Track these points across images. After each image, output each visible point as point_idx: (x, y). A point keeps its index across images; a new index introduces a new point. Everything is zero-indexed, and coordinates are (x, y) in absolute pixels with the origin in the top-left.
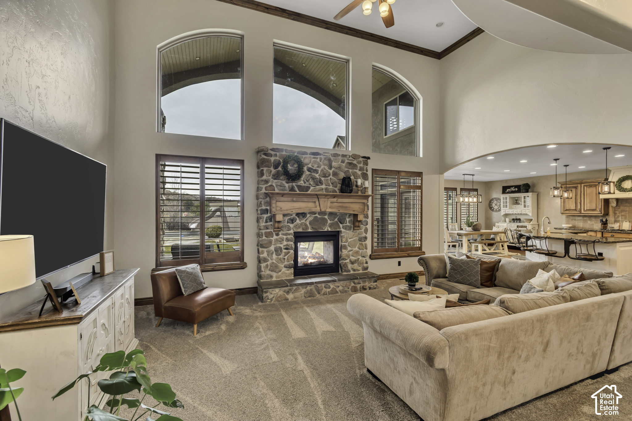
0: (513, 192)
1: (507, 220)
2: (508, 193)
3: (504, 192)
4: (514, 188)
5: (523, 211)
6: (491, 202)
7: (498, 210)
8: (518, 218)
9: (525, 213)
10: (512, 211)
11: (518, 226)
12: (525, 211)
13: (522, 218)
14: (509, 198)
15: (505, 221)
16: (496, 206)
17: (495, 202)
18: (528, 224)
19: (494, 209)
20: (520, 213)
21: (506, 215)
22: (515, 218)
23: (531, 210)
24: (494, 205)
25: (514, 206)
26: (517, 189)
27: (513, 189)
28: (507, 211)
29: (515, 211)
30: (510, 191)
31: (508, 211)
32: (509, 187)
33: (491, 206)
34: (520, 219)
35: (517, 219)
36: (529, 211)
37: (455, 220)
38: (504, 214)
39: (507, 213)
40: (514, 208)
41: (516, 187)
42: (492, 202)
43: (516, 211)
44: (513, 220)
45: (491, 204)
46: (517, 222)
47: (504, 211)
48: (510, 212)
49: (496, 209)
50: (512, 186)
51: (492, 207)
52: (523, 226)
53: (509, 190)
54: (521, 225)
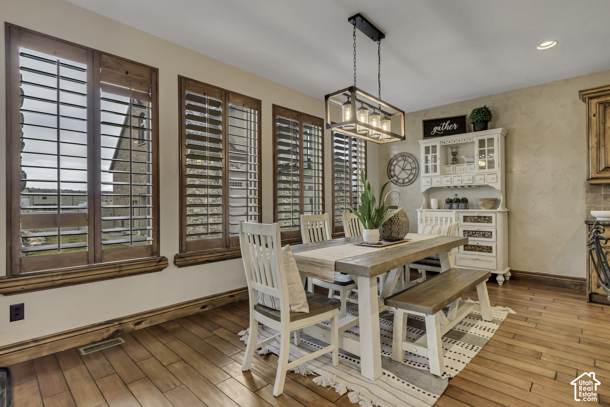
0: (447, 133)
1: (433, 202)
2: (437, 135)
3: (427, 133)
4: (449, 125)
5: (478, 178)
6: (392, 165)
7: (407, 180)
8: (460, 197)
9: (481, 183)
10: (449, 179)
11: (465, 219)
12: (482, 177)
13: (472, 196)
14: (441, 148)
15: (429, 206)
16: (403, 172)
17: (401, 163)
18: (495, 213)
19: (399, 179)
20: (470, 183)
21: (431, 191)
22: (452, 197)
23: (499, 174)
24: (397, 170)
25: (451, 168)
26: (455, 126)
27: (447, 126)
28: (435, 180)
29: (456, 179)
30: (441, 131)
31: (439, 179)
32: (438, 122)
33: (392, 173)
34: (465, 201)
35: (458, 201)
36: (495, 176)
37: (321, 206)
38: (429, 187)
39: (435, 184)
40: (452, 172)
41: (453, 120)
42: (394, 163)
43: (460, 178)
44: (450, 202)
45: (392, 167)
46: (458, 208)
47: (429, 180)
48: (444, 182)
49: (404, 179)
50: (445, 120)
51: (395, 175)
52: (479, 217)
53: (439, 128)
54: (476, 214)
